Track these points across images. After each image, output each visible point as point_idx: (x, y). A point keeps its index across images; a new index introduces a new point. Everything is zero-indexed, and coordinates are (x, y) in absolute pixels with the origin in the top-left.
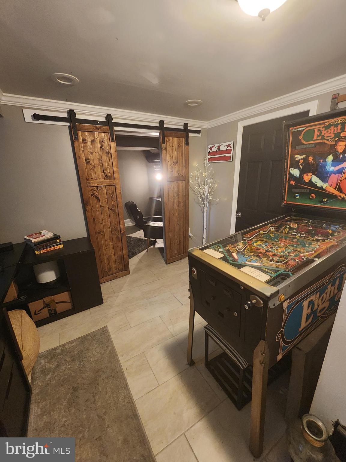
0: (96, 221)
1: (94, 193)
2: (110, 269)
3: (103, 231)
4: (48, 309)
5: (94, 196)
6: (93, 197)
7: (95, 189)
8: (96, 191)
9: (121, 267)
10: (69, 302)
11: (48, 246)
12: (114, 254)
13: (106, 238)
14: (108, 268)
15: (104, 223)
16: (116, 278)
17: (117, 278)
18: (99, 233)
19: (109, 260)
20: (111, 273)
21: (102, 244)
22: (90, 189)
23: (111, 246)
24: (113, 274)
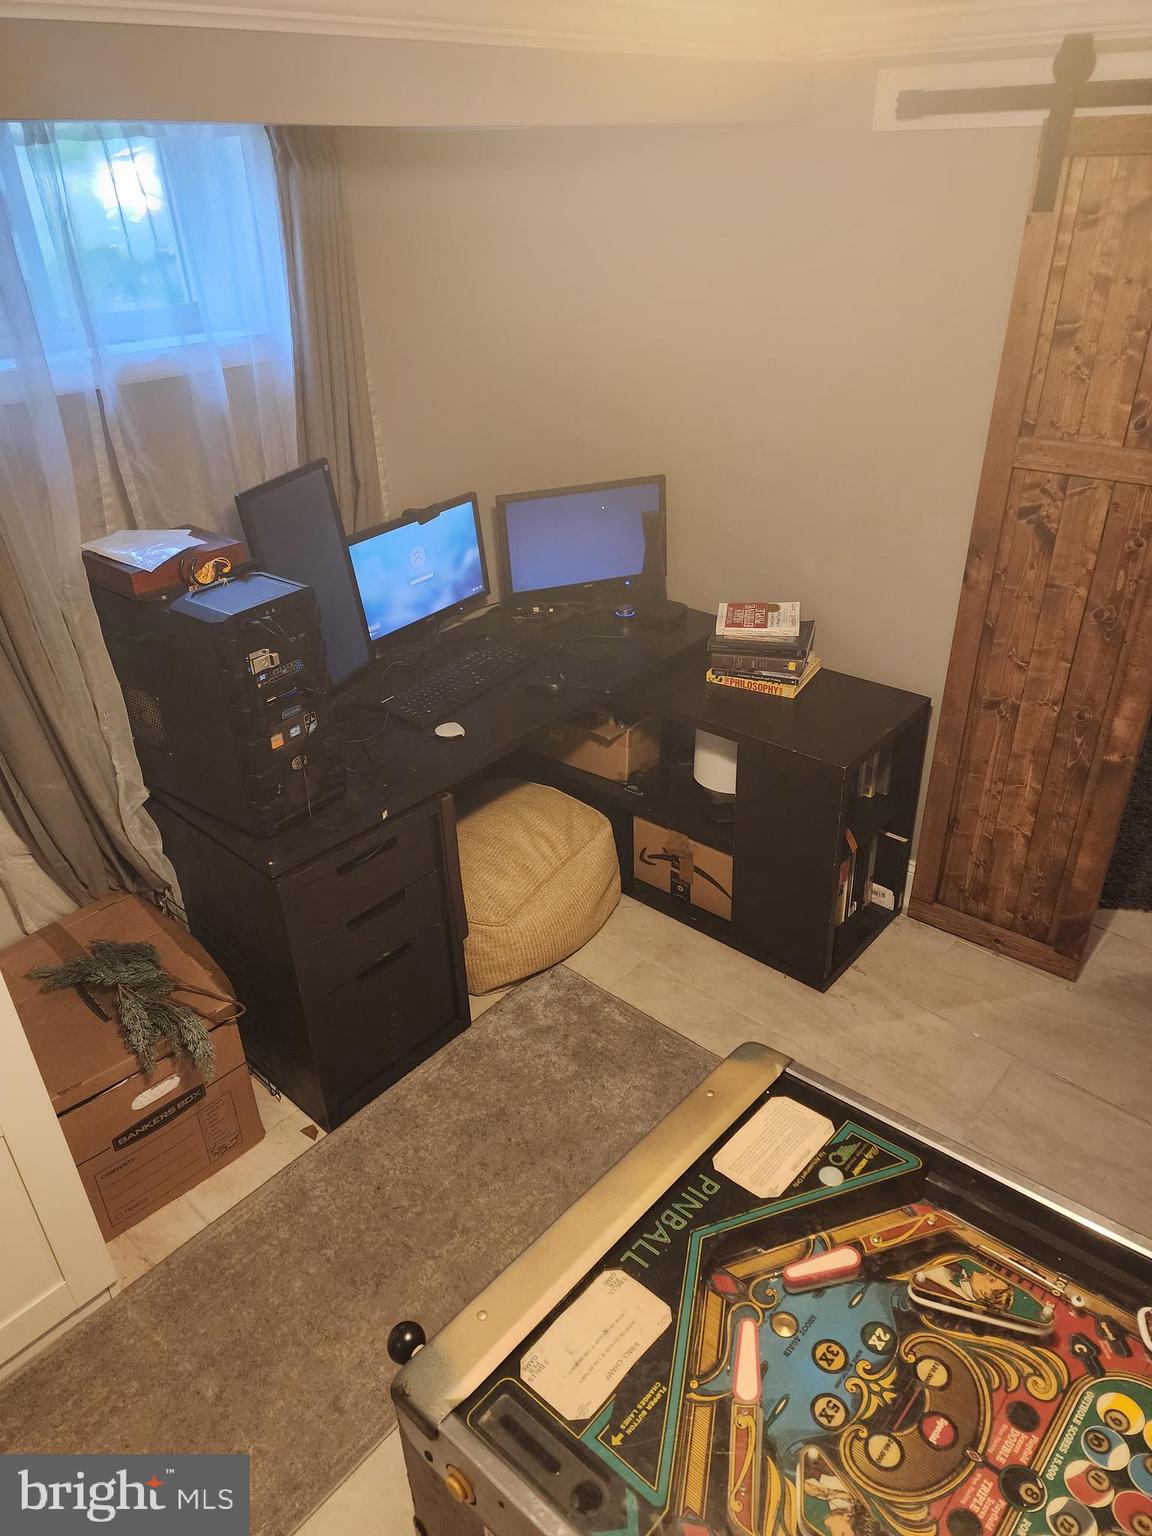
0: (999, 644)
1: (1040, 507)
2: (983, 891)
3: (1015, 708)
4: (673, 869)
5: (1029, 522)
6: (1024, 521)
7: (1053, 487)
8: (1054, 500)
9: (1041, 915)
10: (727, 894)
11: (751, 673)
12: (1029, 841)
13: (1016, 741)
14: (974, 879)
15: (1036, 670)
16: (995, 944)
17: (998, 952)
18: (993, 705)
19: (992, 851)
20: (982, 908)
21: (987, 762)
22: (1027, 481)
23: (1028, 795)
24: (987, 918)
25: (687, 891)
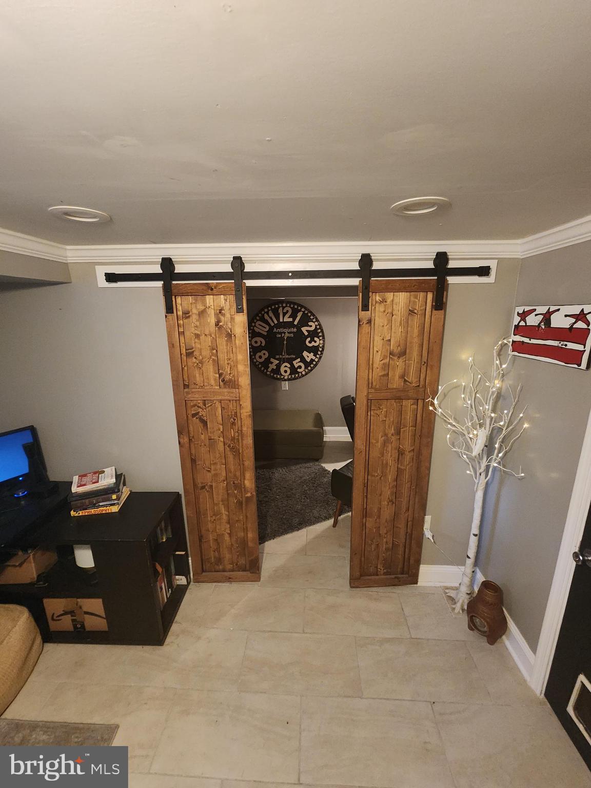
0: (199, 464)
1: (199, 412)
2: (219, 560)
3: (211, 486)
4: (72, 618)
5: (197, 418)
6: (195, 418)
7: (201, 405)
8: (203, 409)
9: (242, 561)
10: (103, 618)
12: (230, 534)
13: (215, 498)
14: (215, 557)
15: (214, 471)
16: (229, 580)
17: (231, 582)
18: (203, 488)
19: (218, 544)
20: (221, 567)
21: (207, 510)
22: (192, 404)
23: (225, 517)
24: (224, 571)
25: (83, 626)
